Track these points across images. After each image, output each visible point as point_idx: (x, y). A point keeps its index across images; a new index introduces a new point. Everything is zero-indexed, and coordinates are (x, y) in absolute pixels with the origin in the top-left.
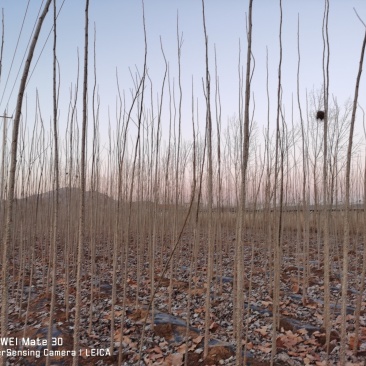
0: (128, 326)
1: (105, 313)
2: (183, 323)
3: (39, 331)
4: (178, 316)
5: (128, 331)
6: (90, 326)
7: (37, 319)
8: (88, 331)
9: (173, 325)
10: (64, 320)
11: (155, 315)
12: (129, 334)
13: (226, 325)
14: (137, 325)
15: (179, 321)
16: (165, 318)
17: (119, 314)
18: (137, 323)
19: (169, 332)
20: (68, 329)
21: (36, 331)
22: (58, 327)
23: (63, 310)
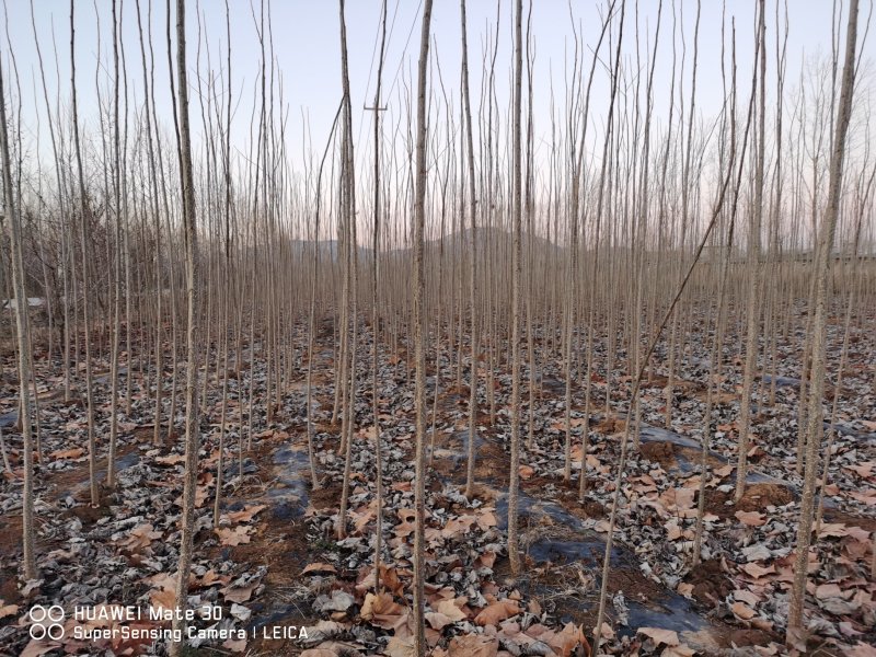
0: (593, 442)
1: (553, 420)
2: (693, 444)
3: (452, 437)
4: (684, 434)
5: (594, 448)
6: (530, 435)
7: (449, 421)
8: (527, 443)
9: (673, 445)
10: (488, 424)
11: (641, 429)
12: (595, 453)
13: (782, 455)
14: (609, 441)
15: (685, 440)
16: (660, 435)
17: (575, 423)
18: (609, 437)
19: (667, 456)
20: (496, 437)
21: (448, 437)
22: (479, 433)
23: (485, 411)
